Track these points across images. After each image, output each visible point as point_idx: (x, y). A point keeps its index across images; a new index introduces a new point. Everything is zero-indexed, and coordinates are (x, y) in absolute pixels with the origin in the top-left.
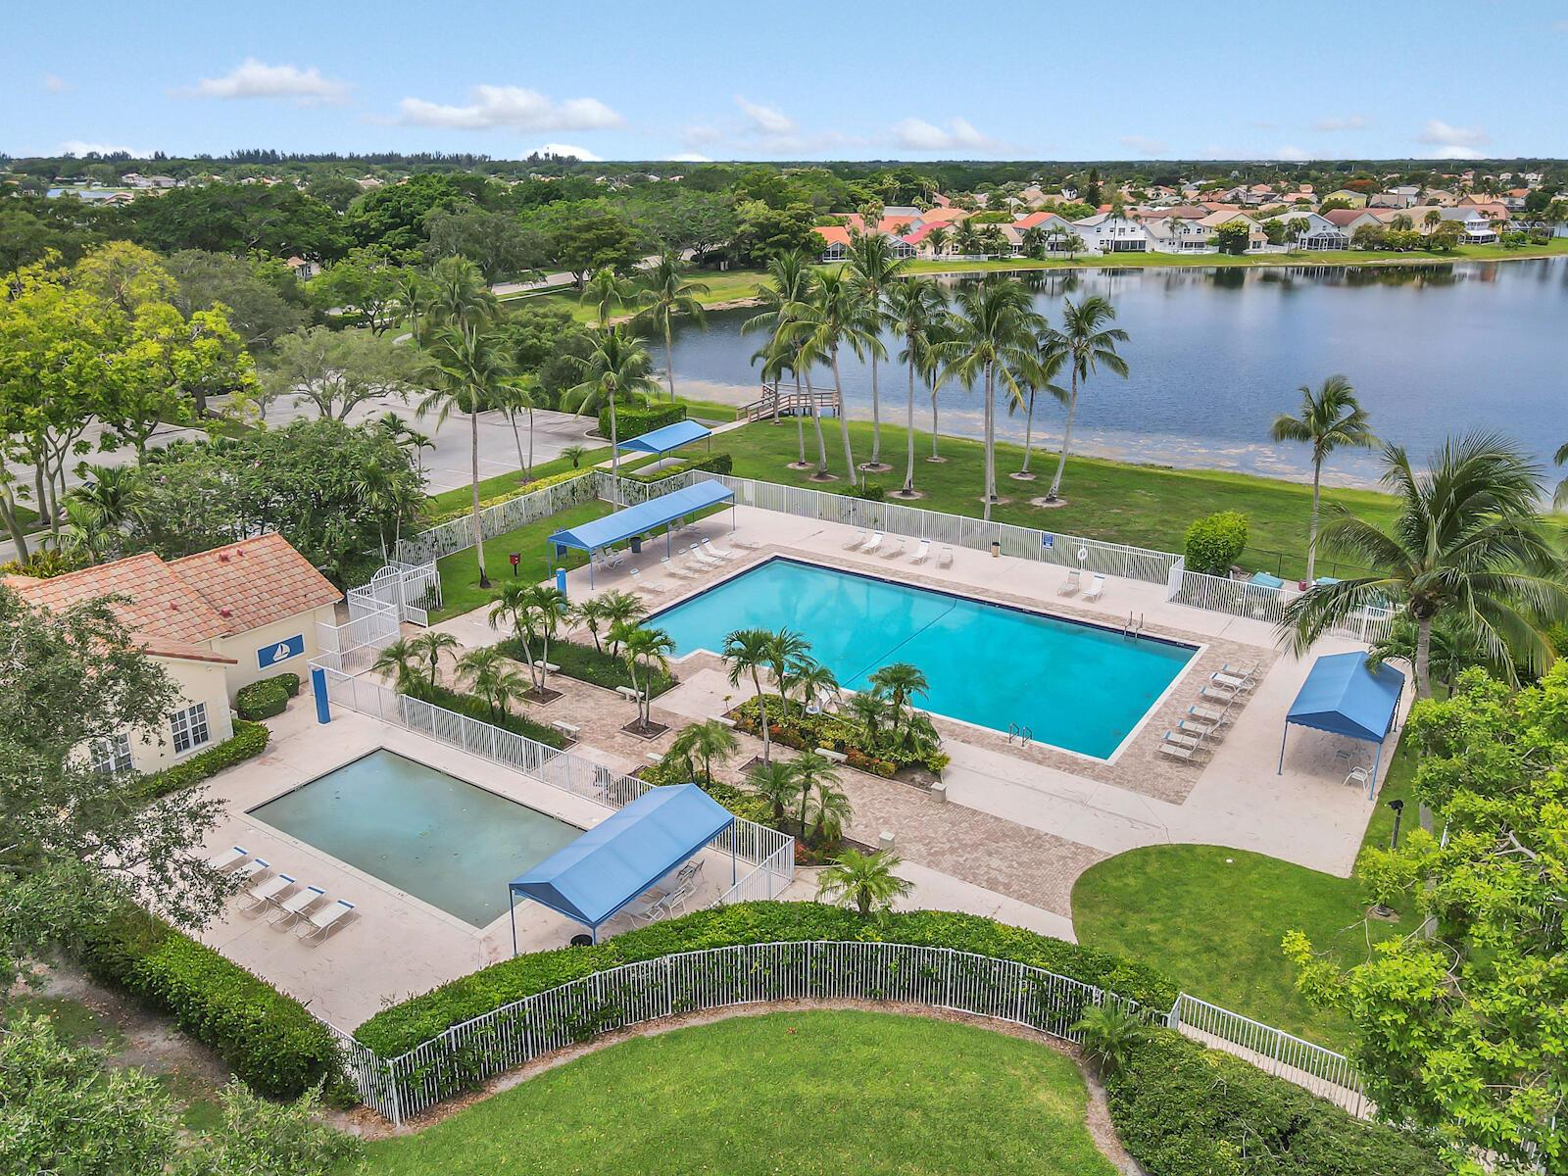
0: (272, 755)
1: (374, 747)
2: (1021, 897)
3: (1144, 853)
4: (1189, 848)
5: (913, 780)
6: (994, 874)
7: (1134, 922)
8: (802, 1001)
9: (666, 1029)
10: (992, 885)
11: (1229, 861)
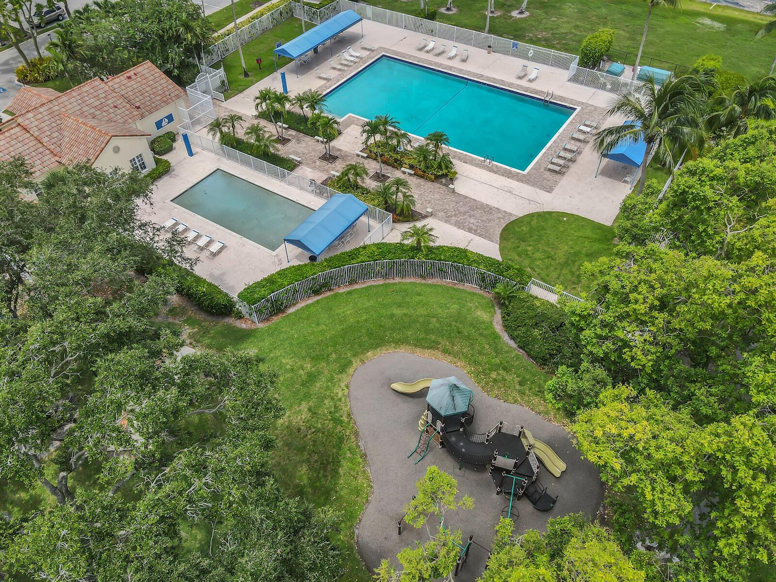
0: (173, 173)
1: (216, 169)
2: (480, 235)
3: (531, 215)
4: (550, 213)
5: (441, 182)
6: (471, 225)
7: (523, 246)
8: (396, 279)
9: (346, 289)
10: (470, 230)
11: (565, 219)
